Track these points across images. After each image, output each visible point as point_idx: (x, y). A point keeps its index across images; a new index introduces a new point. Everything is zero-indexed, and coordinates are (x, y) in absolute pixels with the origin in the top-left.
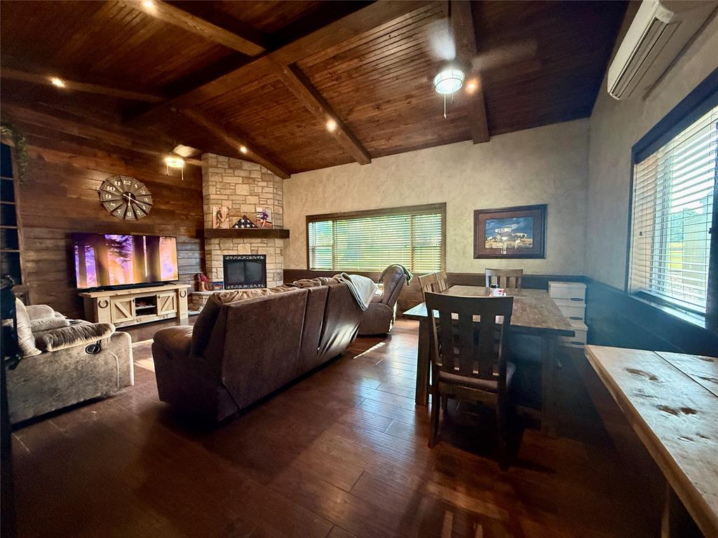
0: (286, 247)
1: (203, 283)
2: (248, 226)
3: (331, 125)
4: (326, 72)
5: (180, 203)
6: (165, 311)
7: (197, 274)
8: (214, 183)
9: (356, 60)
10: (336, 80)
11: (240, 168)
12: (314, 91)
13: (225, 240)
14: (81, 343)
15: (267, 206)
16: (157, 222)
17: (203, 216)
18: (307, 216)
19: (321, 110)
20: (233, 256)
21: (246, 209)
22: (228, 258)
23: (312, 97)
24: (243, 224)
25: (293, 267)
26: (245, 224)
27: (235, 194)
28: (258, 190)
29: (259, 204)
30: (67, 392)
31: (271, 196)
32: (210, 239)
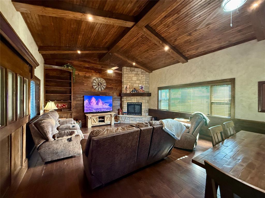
0: (149, 100)
1: (120, 112)
2: (136, 92)
3: (167, 48)
4: (162, 25)
5: (114, 85)
6: (107, 122)
7: (119, 109)
8: (125, 77)
9: (176, 15)
10: (167, 27)
11: (134, 71)
12: (158, 35)
13: (128, 97)
14: (65, 138)
15: (143, 84)
16: (108, 91)
17: (122, 89)
18: (158, 87)
19: (161, 42)
20: (131, 103)
21: (135, 86)
22: (129, 104)
23: (157, 38)
24: (134, 91)
25: (152, 108)
26: (135, 91)
27: (132, 80)
28: (140, 78)
29: (140, 83)
30: (60, 154)
31: (145, 80)
32: (123, 97)
